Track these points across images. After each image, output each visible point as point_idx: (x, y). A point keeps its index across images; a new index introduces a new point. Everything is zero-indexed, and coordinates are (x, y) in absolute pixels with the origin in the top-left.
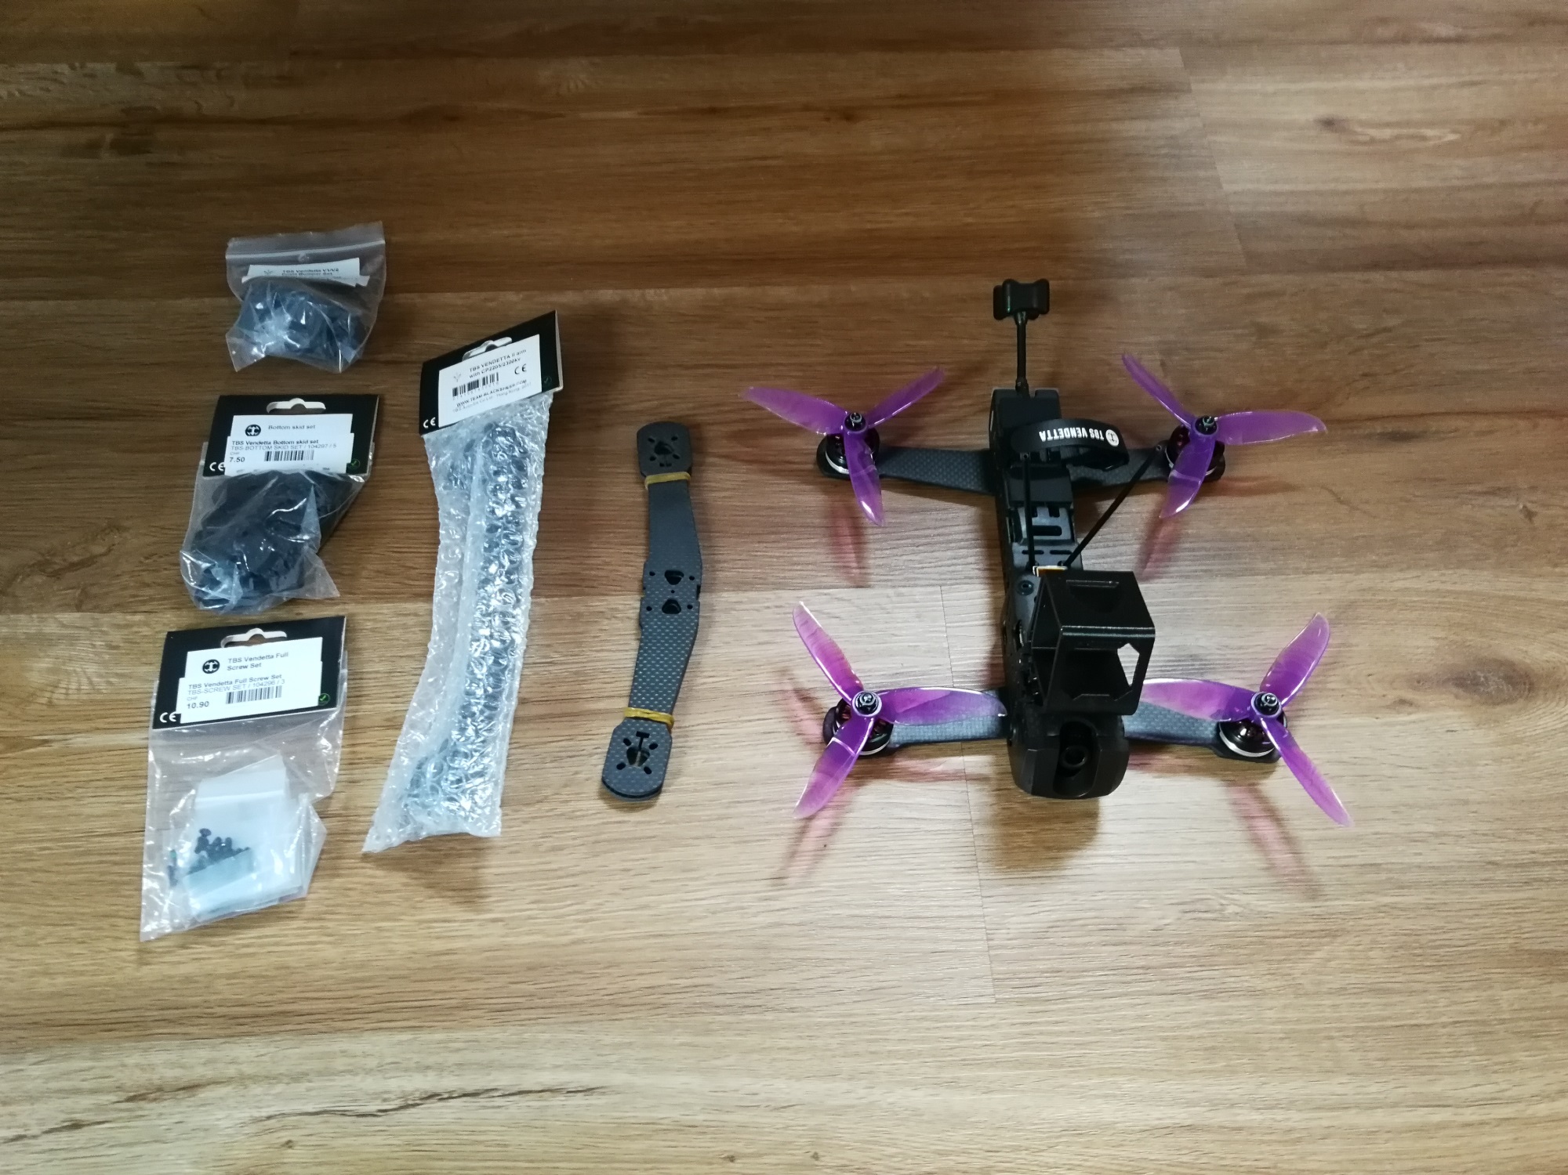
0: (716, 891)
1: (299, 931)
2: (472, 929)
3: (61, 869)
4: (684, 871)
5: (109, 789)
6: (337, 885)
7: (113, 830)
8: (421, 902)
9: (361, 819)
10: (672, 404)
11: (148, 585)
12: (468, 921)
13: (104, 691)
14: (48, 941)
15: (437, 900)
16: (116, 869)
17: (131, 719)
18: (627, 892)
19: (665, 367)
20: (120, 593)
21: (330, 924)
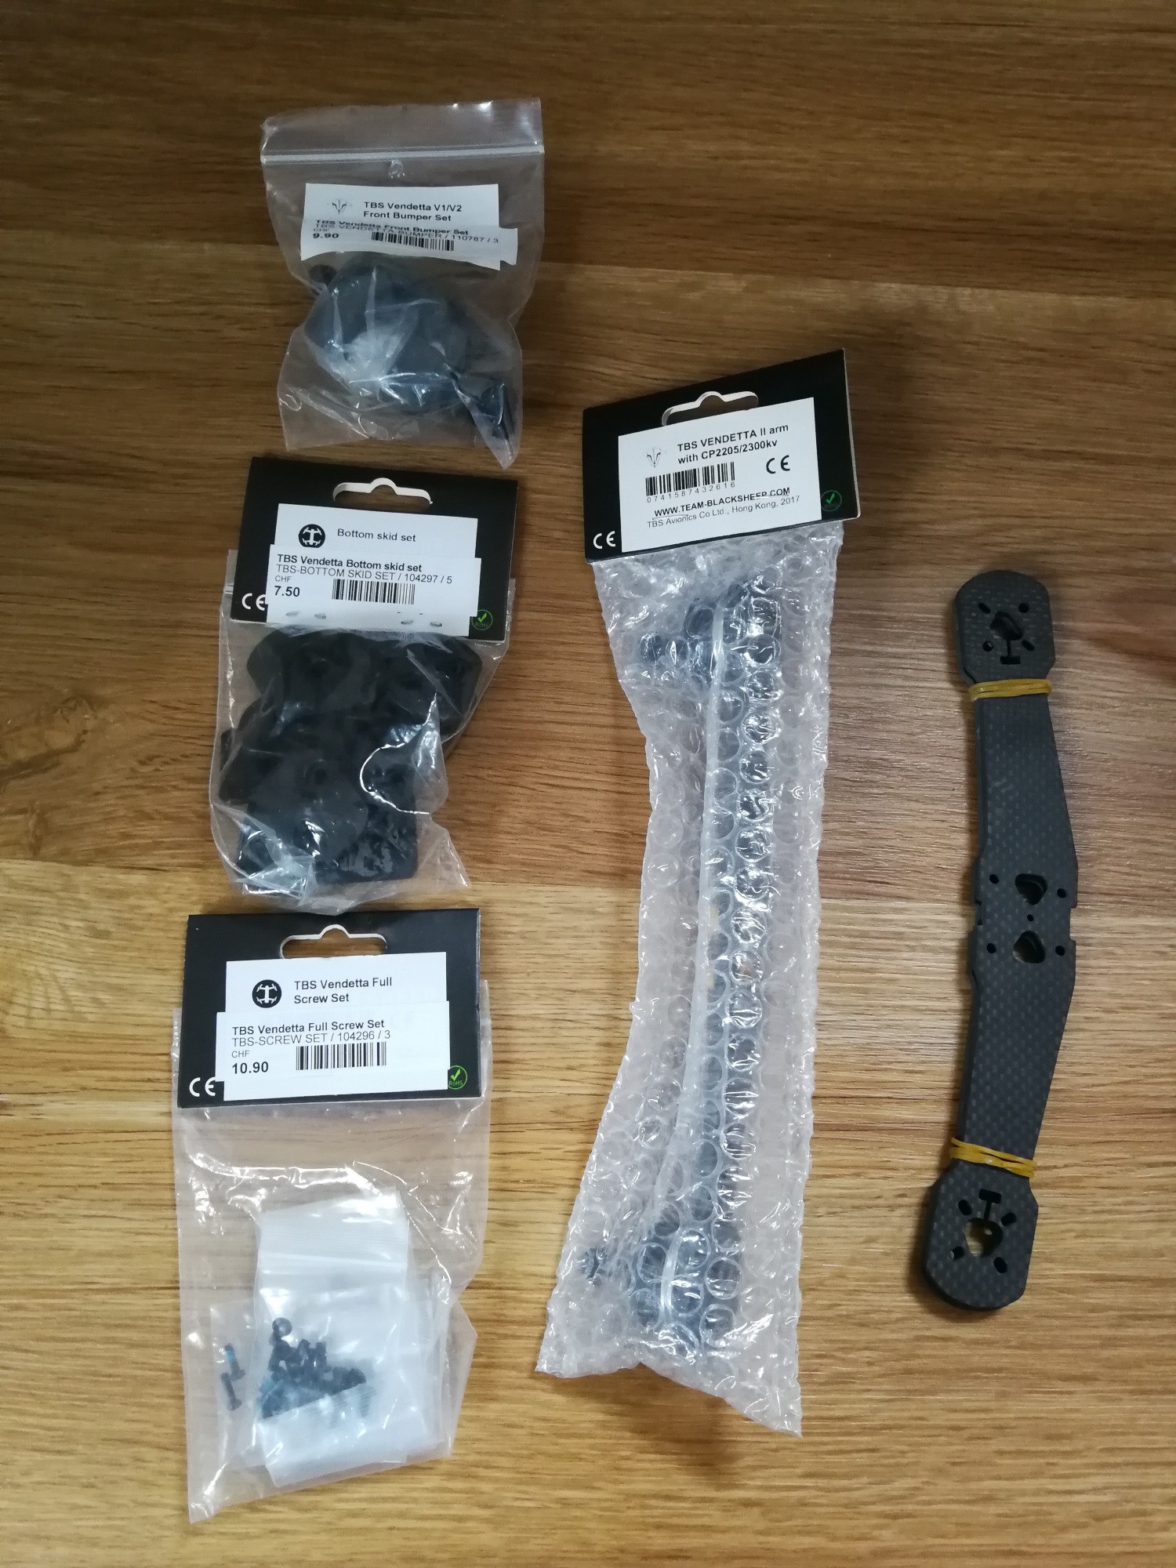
0: (1099, 1481)
1: (436, 1495)
2: (713, 1516)
3: (44, 1346)
4: (1049, 1437)
5: (111, 1205)
6: (492, 1415)
7: (125, 1283)
8: (627, 1458)
9: (526, 1296)
10: (1009, 528)
11: (149, 817)
12: (703, 1500)
13: (91, 1017)
14: (35, 1478)
15: (652, 1456)
16: (134, 1354)
17: (139, 1075)
18: (957, 1469)
19: (996, 452)
20: (102, 828)
21: (485, 1487)
